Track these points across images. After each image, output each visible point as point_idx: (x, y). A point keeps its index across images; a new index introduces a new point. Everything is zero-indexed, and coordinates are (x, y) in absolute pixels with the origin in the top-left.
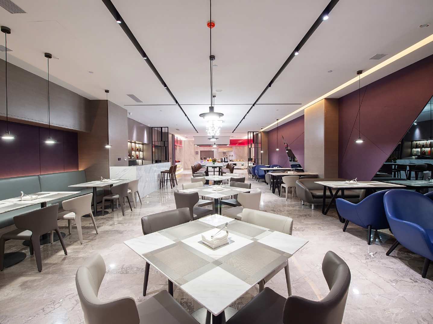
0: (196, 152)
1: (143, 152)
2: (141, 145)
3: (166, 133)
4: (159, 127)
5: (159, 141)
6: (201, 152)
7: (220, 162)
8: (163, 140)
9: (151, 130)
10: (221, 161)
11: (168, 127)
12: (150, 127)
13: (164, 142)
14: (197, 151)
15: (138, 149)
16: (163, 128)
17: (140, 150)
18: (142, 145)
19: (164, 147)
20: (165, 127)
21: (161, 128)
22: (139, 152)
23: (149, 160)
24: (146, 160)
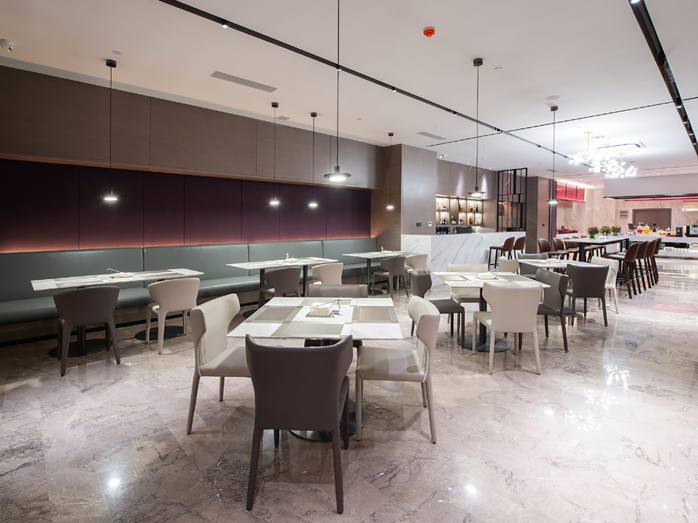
0: (622, 212)
1: (482, 213)
2: (479, 202)
3: (524, 177)
4: (511, 170)
5: (510, 194)
6: (635, 211)
7: (673, 236)
8: (517, 193)
9: (496, 177)
10: (677, 233)
11: (526, 169)
12: (496, 171)
13: (519, 195)
14: (624, 209)
15: (472, 209)
16: (517, 171)
17: (477, 210)
18: (481, 202)
19: (519, 205)
20: (521, 169)
21: (515, 171)
22: (474, 213)
23: (491, 227)
24: (487, 227)
